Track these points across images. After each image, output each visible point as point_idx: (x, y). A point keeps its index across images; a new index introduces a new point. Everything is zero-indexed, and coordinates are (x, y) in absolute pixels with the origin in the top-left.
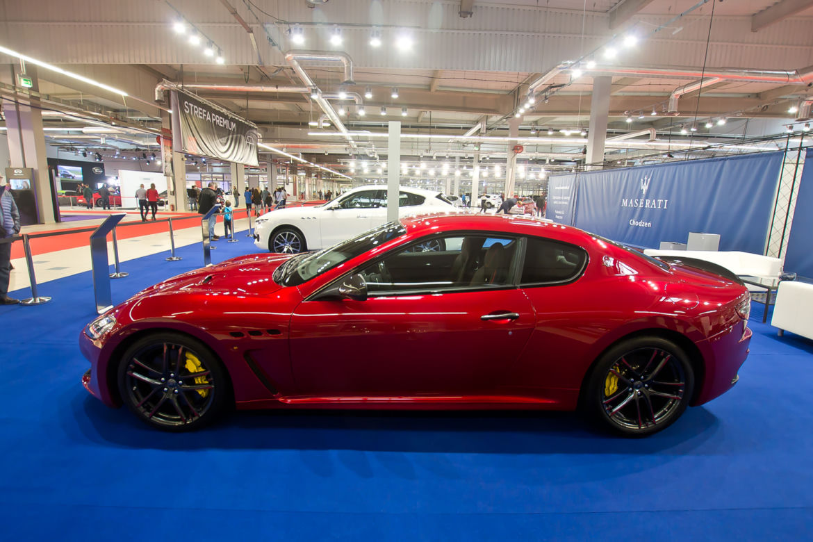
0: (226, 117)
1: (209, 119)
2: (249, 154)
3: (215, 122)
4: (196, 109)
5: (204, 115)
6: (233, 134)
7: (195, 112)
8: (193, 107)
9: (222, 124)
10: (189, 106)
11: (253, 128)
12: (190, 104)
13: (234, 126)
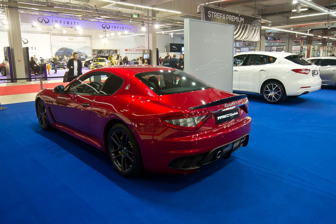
0: (236, 15)
1: (225, 18)
2: (253, 35)
3: (228, 19)
4: (216, 14)
5: (221, 16)
6: (241, 24)
7: (215, 15)
8: (214, 14)
9: (233, 19)
10: (211, 13)
11: (259, 19)
12: (212, 12)
13: (242, 19)
